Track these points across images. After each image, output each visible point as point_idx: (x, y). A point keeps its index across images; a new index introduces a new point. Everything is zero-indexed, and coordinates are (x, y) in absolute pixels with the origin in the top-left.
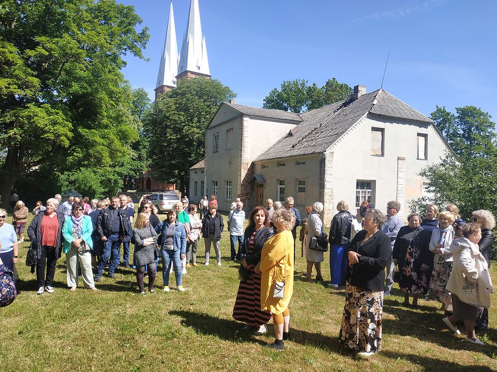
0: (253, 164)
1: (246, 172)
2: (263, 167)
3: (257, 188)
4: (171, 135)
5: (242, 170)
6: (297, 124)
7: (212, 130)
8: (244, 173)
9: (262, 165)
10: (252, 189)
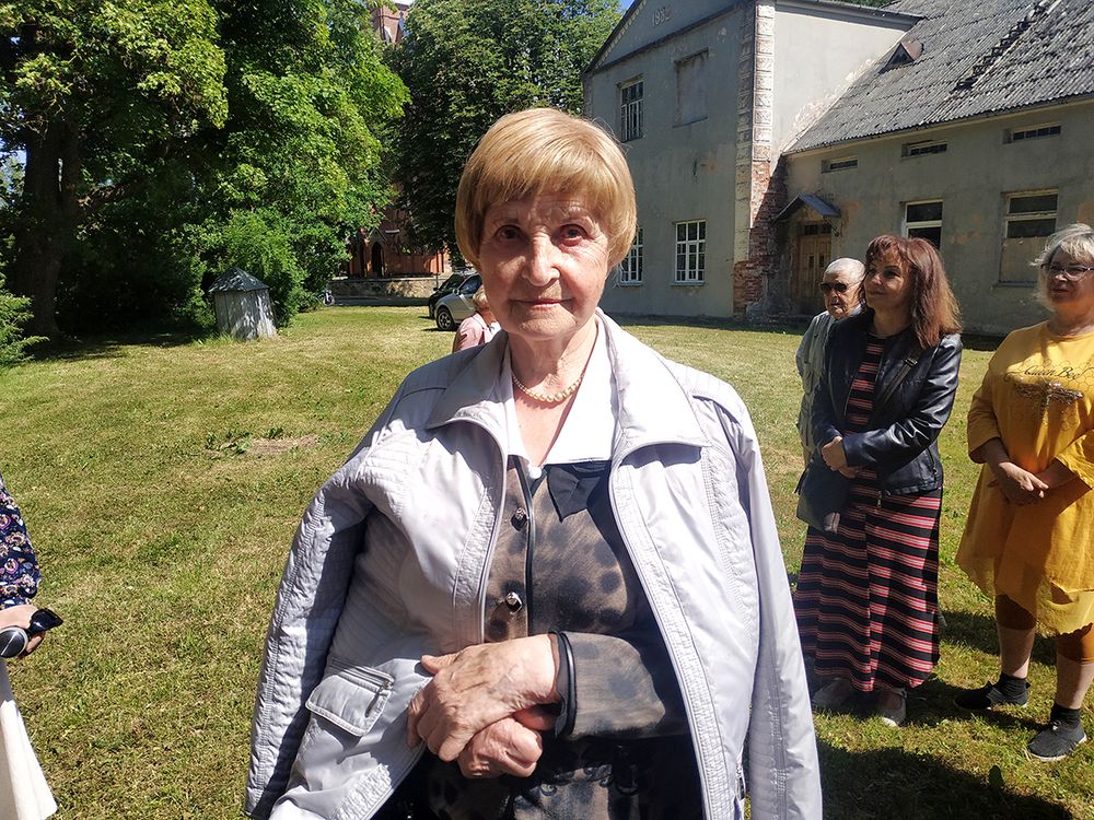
0: (784, 161)
1: (766, 190)
2: (828, 167)
3: (799, 237)
4: (460, 109)
5: (753, 184)
6: (906, 28)
7: (613, 72)
8: (758, 192)
9: (824, 162)
10: (781, 241)
